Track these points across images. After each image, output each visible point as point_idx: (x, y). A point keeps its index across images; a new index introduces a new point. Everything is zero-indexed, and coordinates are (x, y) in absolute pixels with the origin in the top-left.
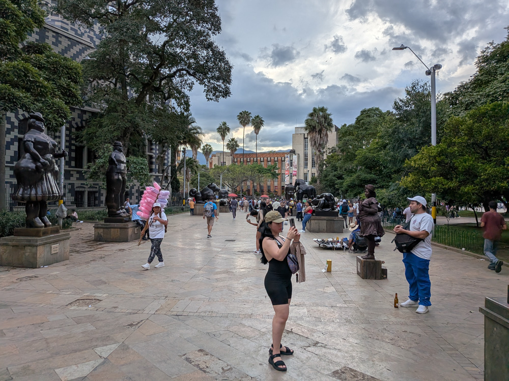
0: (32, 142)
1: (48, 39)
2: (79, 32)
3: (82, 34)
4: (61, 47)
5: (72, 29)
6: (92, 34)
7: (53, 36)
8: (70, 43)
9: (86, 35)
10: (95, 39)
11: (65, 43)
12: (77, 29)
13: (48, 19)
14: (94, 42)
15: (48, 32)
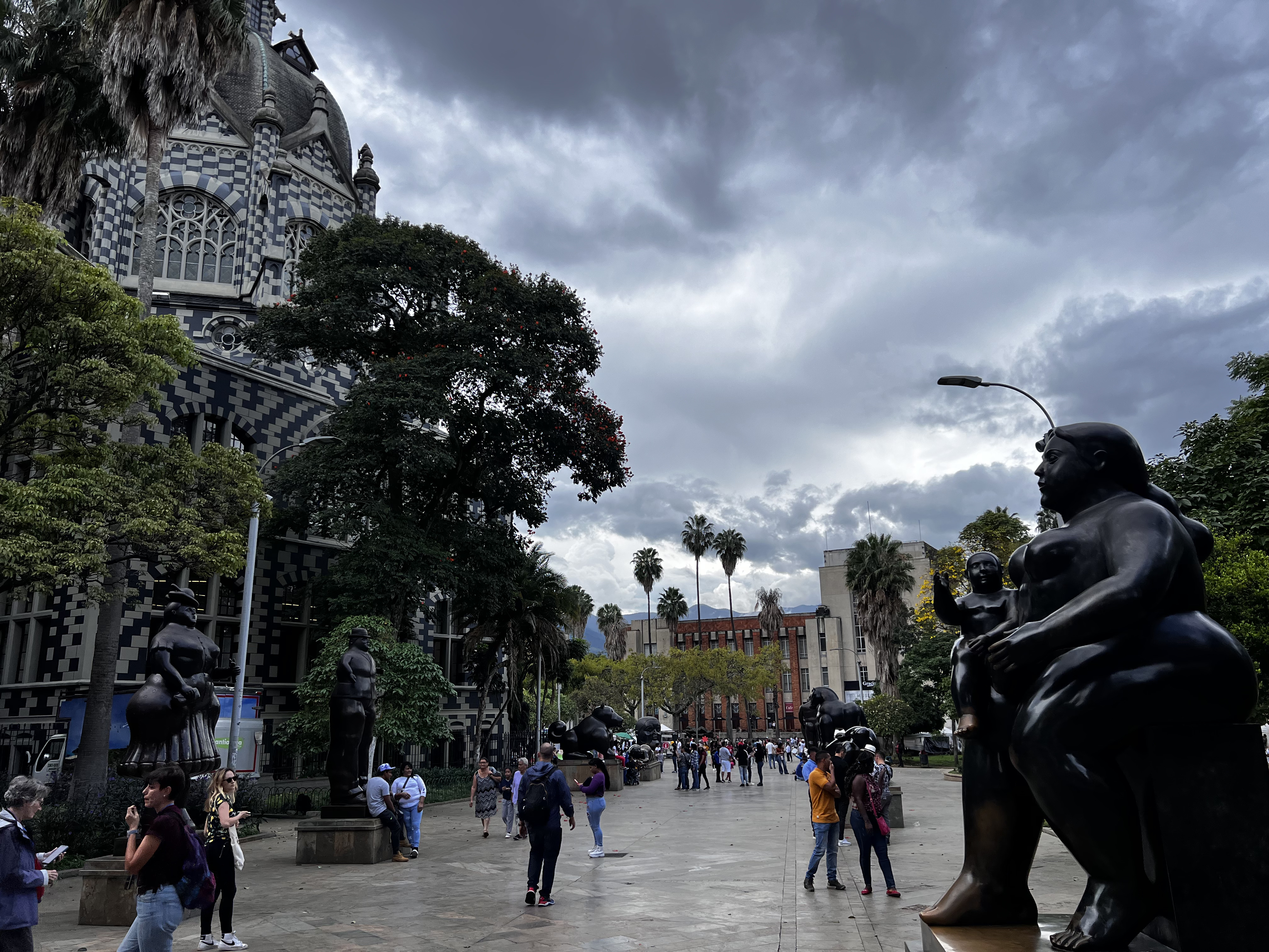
0: (169, 650)
1: (234, 395)
2: (304, 376)
3: (311, 380)
4: (262, 410)
5: (288, 371)
6: (331, 378)
7: (246, 389)
8: (281, 400)
9: (318, 380)
10: (339, 388)
11: (271, 401)
12: (299, 369)
13: (238, 352)
14: (336, 394)
15: (236, 381)
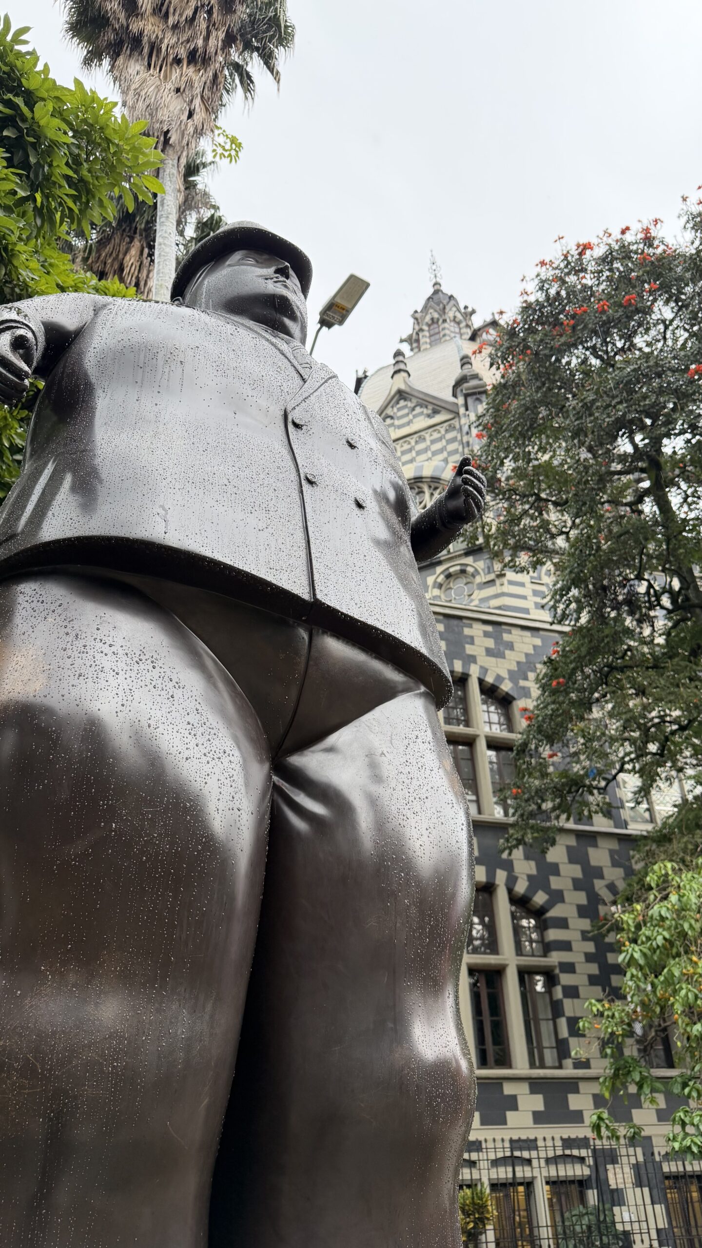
4: (513, 658)
7: (486, 634)
8: (538, 642)
11: (524, 644)
15: (471, 626)
